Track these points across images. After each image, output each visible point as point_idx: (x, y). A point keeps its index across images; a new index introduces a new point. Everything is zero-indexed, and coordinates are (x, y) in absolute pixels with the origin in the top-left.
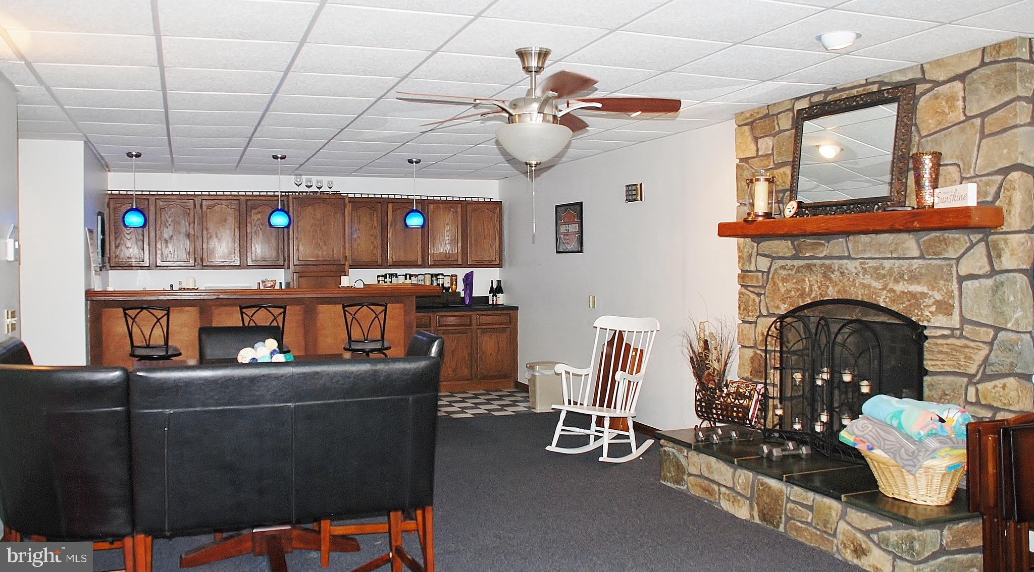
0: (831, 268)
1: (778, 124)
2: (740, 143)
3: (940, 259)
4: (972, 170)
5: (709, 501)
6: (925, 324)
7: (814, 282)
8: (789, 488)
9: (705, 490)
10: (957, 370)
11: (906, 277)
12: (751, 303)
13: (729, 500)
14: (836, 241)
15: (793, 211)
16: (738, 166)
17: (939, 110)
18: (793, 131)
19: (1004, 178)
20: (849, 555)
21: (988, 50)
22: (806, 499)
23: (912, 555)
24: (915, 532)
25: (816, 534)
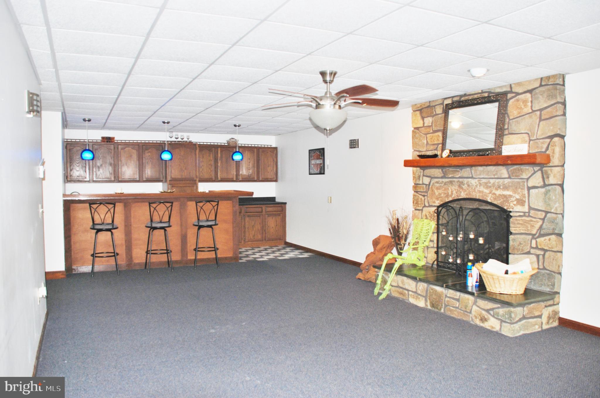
0: (463, 183)
1: (435, 111)
2: (415, 120)
3: (519, 179)
4: (535, 136)
5: (403, 299)
6: (511, 210)
7: (454, 190)
8: (446, 291)
9: (401, 293)
10: (527, 232)
11: (501, 187)
12: (419, 200)
13: (414, 298)
14: (466, 169)
15: (447, 155)
16: (413, 131)
17: (519, 107)
18: (443, 115)
19: (551, 141)
20: (478, 322)
21: (544, 79)
22: (456, 295)
23: (511, 320)
24: (512, 309)
25: (461, 313)
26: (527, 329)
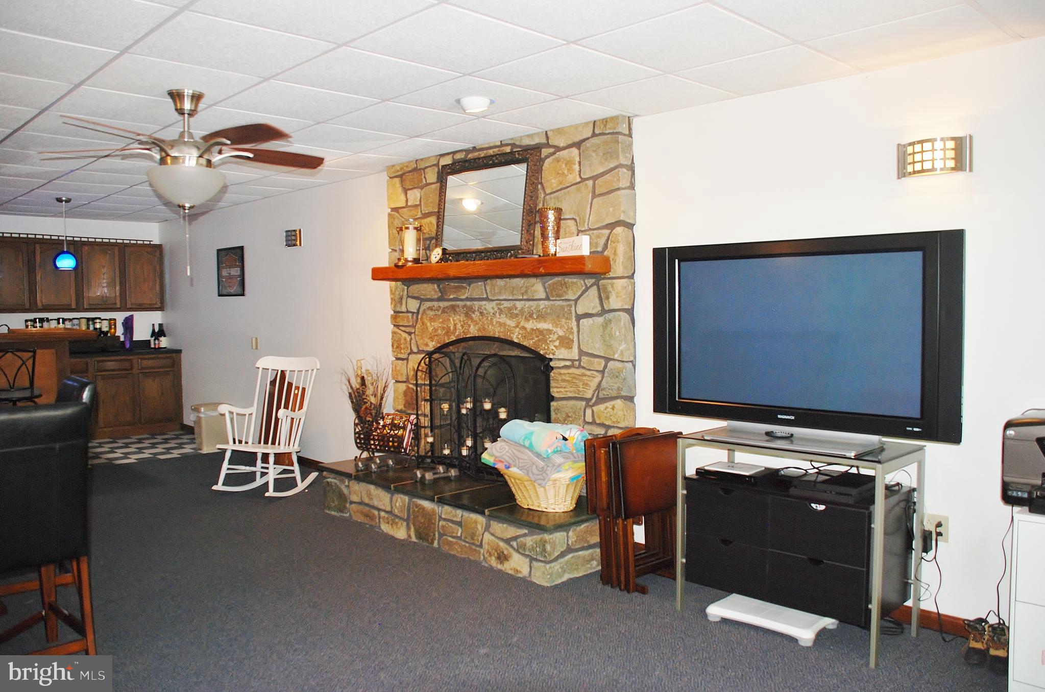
0: (472, 309)
1: (425, 177)
2: (392, 194)
3: (562, 300)
4: (586, 225)
5: (371, 526)
6: (551, 356)
7: (457, 321)
8: (440, 508)
9: (367, 516)
10: (577, 395)
11: (535, 316)
12: (402, 341)
13: (388, 523)
14: (476, 284)
15: (438, 257)
16: (389, 215)
17: (560, 172)
18: (439, 184)
19: (611, 232)
20: (493, 562)
21: (597, 123)
22: (456, 516)
23: (545, 556)
24: (547, 537)
25: (466, 546)
26: (577, 569)
